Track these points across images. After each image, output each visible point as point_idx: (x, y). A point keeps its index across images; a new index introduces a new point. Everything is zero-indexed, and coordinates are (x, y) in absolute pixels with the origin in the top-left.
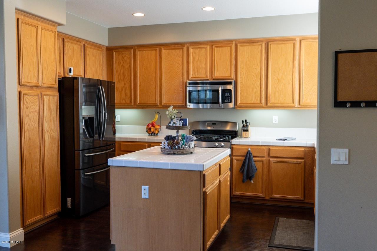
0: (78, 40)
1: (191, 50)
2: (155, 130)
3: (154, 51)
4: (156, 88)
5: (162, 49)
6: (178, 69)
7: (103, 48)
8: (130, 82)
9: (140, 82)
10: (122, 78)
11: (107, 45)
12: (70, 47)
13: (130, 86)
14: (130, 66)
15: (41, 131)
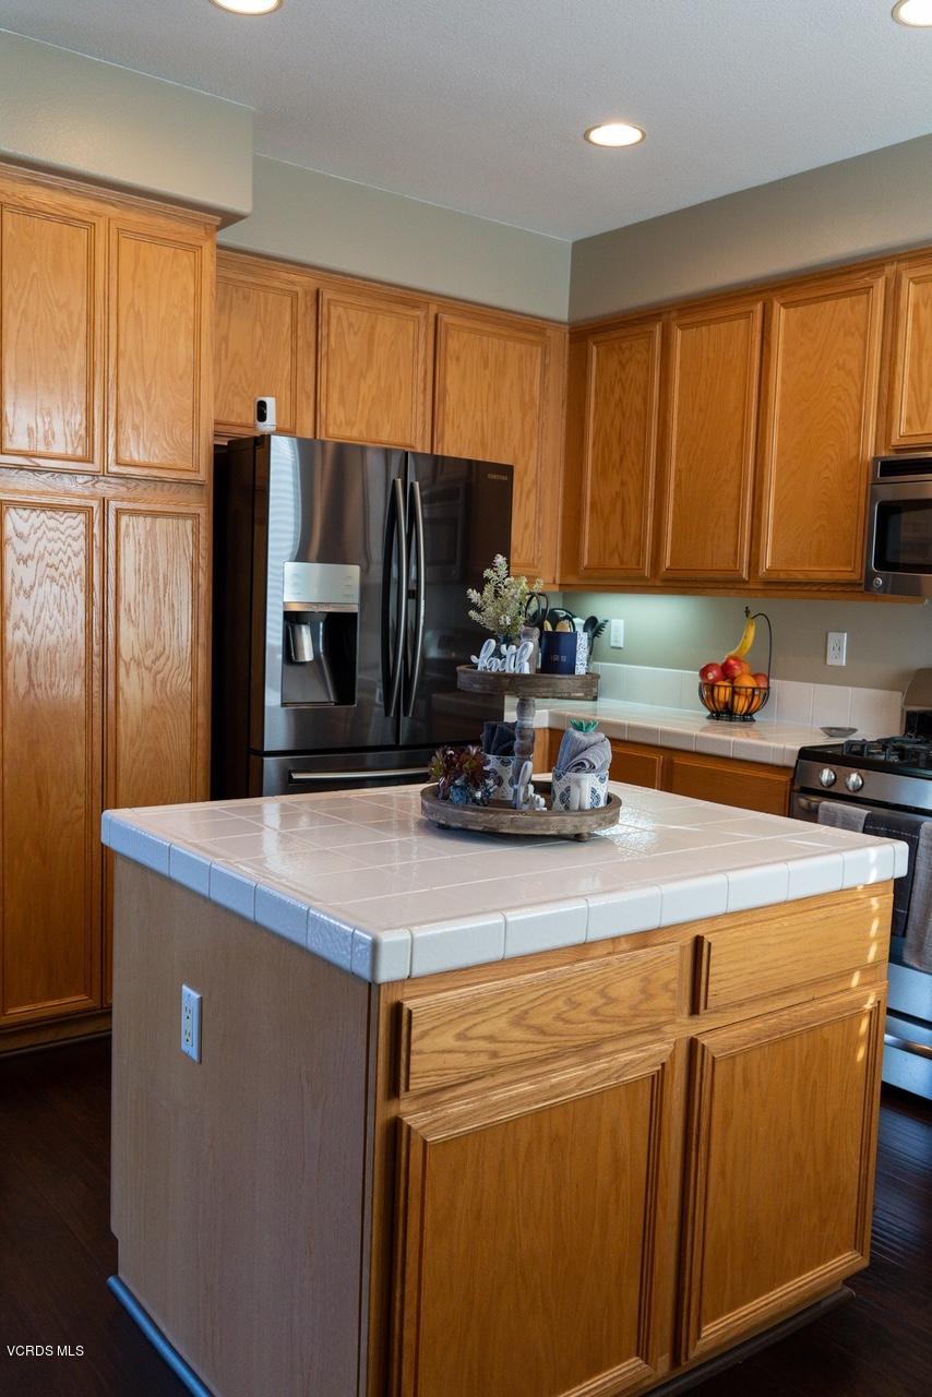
0: (405, 298)
1: (910, 293)
2: (734, 693)
3: (743, 322)
4: (739, 499)
5: (776, 305)
6: (839, 399)
7: (549, 333)
8: (644, 471)
9: (678, 471)
10: (616, 456)
11: (564, 316)
12: (351, 325)
13: (643, 489)
14: (646, 400)
15: (101, 659)
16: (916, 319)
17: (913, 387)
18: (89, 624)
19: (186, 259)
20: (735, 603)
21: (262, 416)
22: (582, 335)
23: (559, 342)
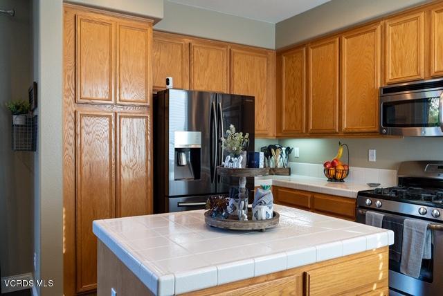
0: (219, 44)
1: (390, 30)
2: (336, 172)
3: (332, 45)
4: (334, 104)
5: (343, 38)
6: (367, 68)
7: (269, 54)
8: (302, 98)
9: (313, 96)
10: (293, 93)
11: (274, 48)
12: (201, 54)
13: (302, 104)
14: (302, 74)
15: (115, 166)
16: (392, 38)
17: (393, 62)
18: (110, 154)
19: (142, 34)
20: (335, 141)
21: (168, 84)
22: (280, 53)
23: (273, 56)
